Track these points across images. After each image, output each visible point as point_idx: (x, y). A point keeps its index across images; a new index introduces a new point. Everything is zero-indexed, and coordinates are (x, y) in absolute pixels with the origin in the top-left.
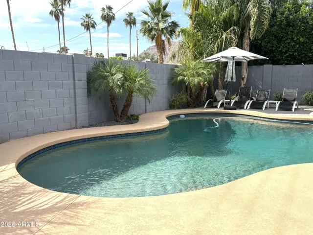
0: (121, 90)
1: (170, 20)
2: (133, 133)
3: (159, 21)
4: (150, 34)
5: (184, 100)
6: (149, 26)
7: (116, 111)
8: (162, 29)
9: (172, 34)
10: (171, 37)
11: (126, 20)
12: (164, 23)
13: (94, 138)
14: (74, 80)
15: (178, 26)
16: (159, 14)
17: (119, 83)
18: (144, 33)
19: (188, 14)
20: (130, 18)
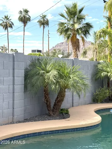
0: (57, 86)
1: (84, 22)
2: (69, 129)
3: (74, 23)
4: (66, 34)
5: (107, 95)
6: (65, 27)
7: (48, 106)
8: (77, 29)
9: (86, 33)
10: (85, 36)
11: (40, 22)
12: (79, 24)
13: (33, 134)
14: (14, 77)
15: (92, 27)
16: (74, 17)
17: (54, 80)
18: (61, 33)
19: (106, 17)
20: (44, 20)
